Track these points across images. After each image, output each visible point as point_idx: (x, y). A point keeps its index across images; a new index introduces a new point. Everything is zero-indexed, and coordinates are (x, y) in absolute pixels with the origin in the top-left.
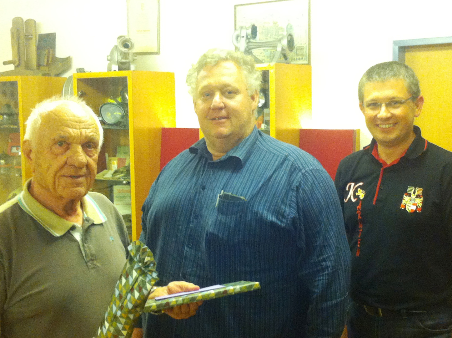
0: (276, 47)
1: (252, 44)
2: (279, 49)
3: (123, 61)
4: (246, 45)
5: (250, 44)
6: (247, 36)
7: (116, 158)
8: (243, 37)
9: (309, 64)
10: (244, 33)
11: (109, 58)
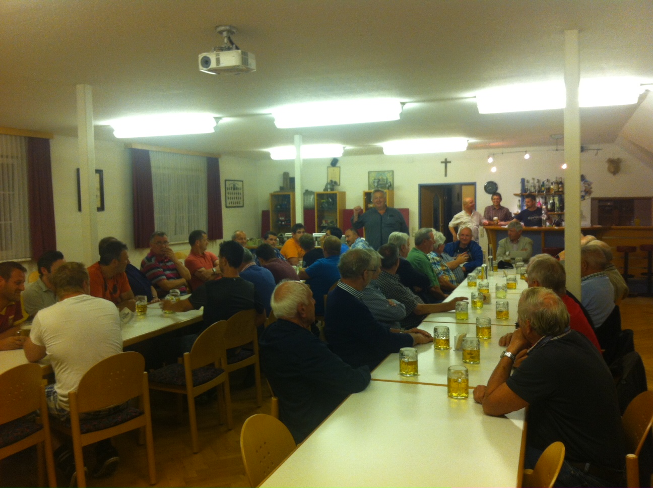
2: (387, 186)
6: (377, 181)
9: (393, 190)
11: (326, 187)
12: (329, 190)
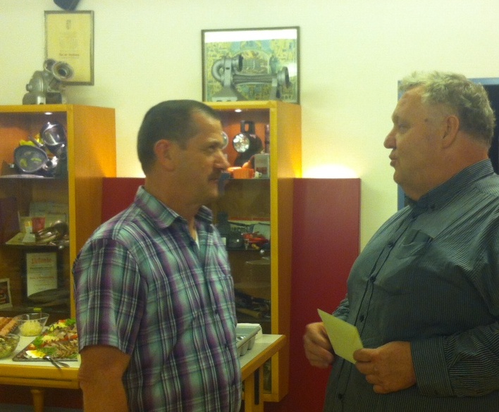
0: (271, 82)
1: (240, 78)
2: (274, 84)
3: (53, 91)
4: (232, 78)
5: (236, 77)
6: (232, 67)
7: (30, 217)
8: (228, 69)
9: (298, 102)
10: (228, 64)
11: (31, 87)
12: (40, 100)
